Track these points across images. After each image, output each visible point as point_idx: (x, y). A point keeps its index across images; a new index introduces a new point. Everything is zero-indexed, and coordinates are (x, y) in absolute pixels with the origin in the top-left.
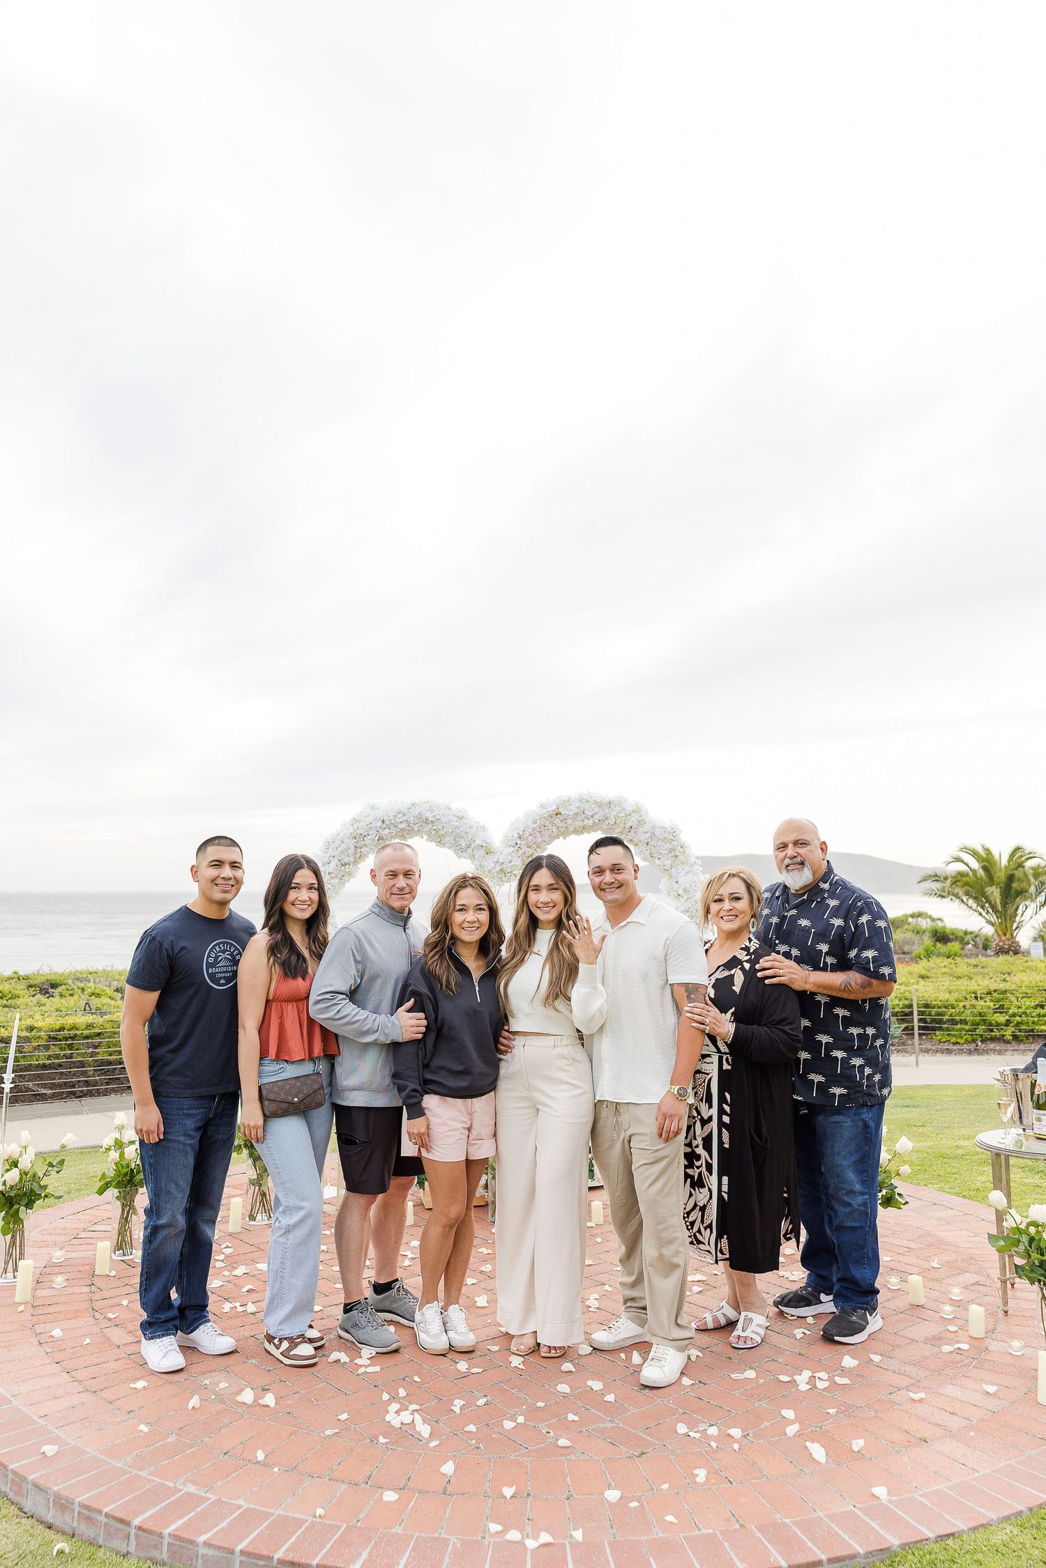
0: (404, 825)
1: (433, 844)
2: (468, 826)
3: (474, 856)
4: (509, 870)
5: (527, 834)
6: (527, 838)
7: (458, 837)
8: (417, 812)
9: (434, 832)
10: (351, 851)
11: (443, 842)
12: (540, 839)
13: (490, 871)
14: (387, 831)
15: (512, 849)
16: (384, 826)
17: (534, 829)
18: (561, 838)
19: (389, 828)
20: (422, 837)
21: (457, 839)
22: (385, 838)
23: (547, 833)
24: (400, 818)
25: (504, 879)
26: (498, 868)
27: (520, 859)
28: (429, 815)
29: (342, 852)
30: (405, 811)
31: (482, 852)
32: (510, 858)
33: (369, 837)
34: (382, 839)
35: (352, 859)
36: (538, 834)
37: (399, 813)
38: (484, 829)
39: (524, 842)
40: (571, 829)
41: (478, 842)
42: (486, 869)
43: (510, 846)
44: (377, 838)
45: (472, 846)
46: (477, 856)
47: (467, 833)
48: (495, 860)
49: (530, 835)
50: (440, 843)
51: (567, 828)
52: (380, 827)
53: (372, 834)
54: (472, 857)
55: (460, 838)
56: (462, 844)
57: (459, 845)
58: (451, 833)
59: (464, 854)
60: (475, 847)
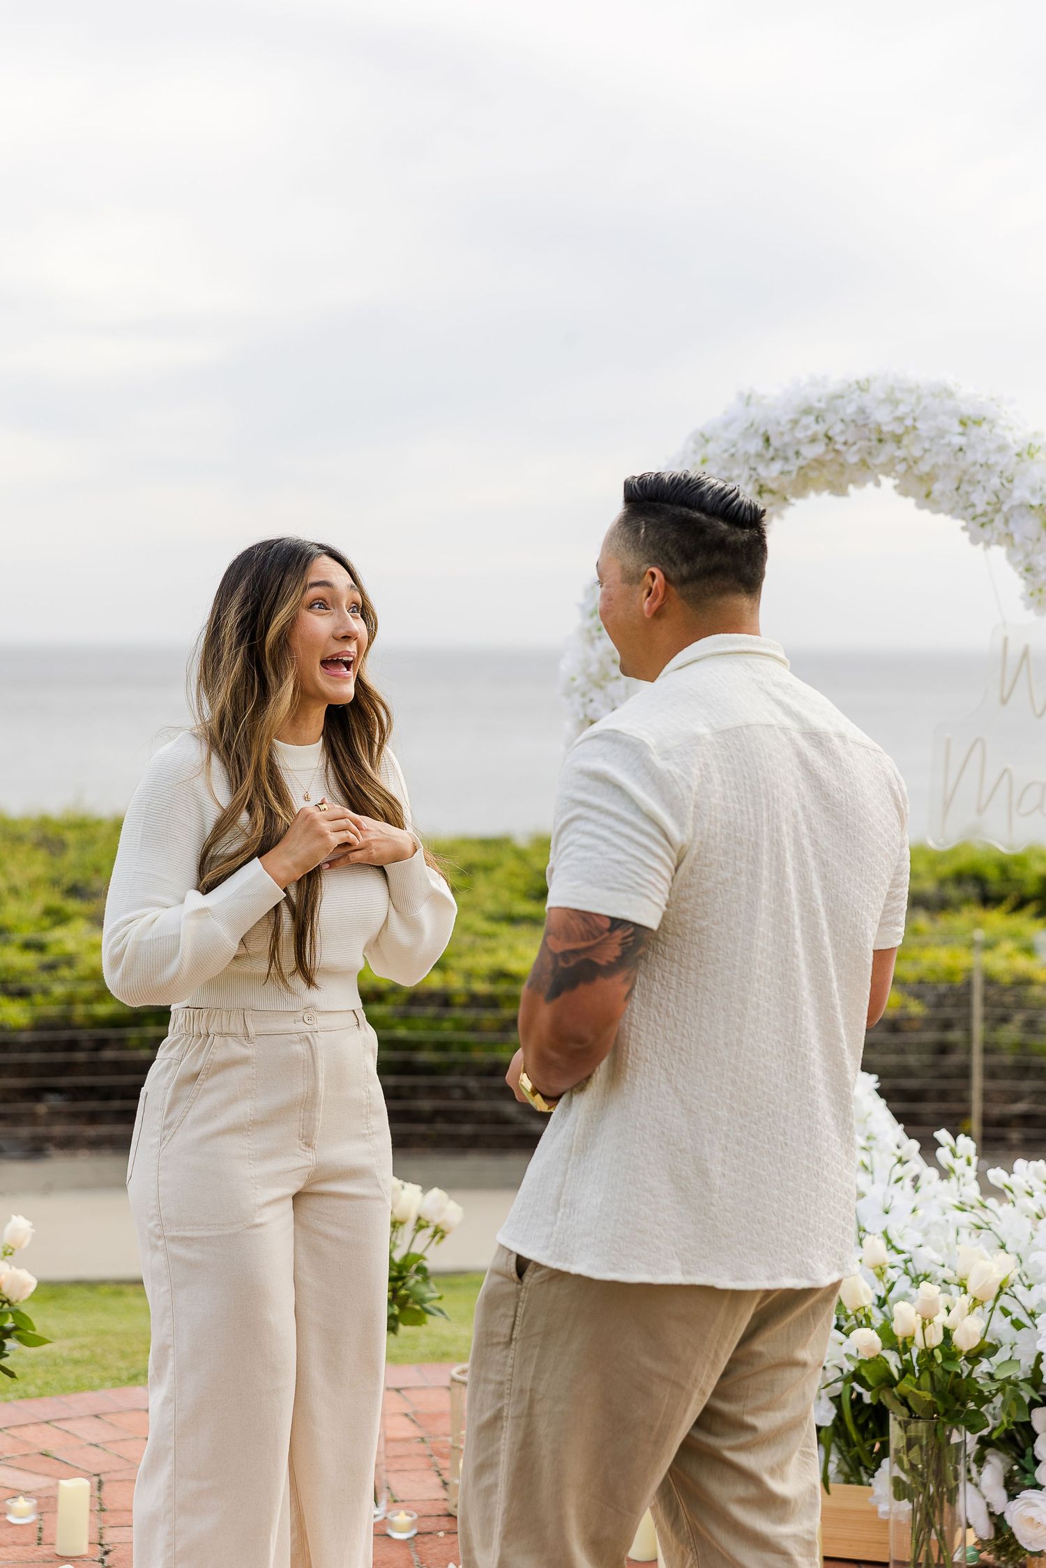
0: (819, 449)
1: (911, 501)
2: (992, 446)
3: (1009, 536)
7: (967, 479)
8: (850, 410)
9: (901, 468)
11: (934, 495)
14: (777, 467)
16: (771, 452)
19: (786, 459)
20: (878, 484)
21: (965, 487)
22: (773, 486)
24: (806, 428)
28: (882, 416)
30: (822, 405)
34: (772, 492)
37: (807, 411)
41: (1020, 496)
45: (1005, 508)
46: (1017, 538)
47: (986, 466)
50: (927, 499)
52: (759, 455)
53: (739, 476)
54: (1007, 538)
55: (974, 482)
56: (980, 500)
57: (973, 505)
58: (947, 466)
59: (987, 533)
60: (1012, 508)
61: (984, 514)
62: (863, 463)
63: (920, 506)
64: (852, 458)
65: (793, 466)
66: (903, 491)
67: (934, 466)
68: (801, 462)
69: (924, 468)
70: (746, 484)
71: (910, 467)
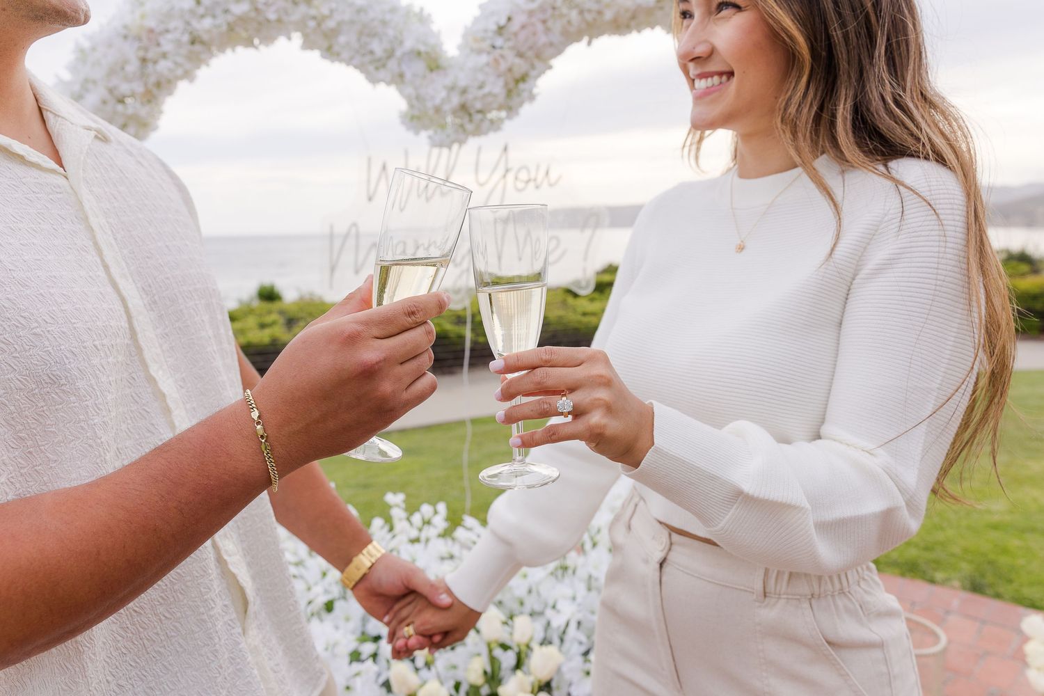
1: (316, 54)
3: (401, 76)
4: (478, 106)
5: (515, 27)
6: (516, 34)
7: (367, 32)
9: (312, 24)
10: (133, 67)
11: (336, 48)
12: (543, 39)
13: (438, 110)
14: (207, 23)
15: (484, 59)
16: (201, 10)
17: (531, 13)
18: (586, 39)
19: (214, 17)
21: (363, 39)
22: (205, 37)
23: (557, 26)
25: (469, 127)
26: (456, 100)
27: (501, 82)
29: (112, 72)
31: (419, 66)
32: (480, 77)
33: (169, 36)
34: (202, 43)
35: (139, 88)
36: (540, 27)
38: (423, 18)
39: (510, 44)
40: (608, 15)
41: (409, 44)
42: (429, 104)
43: (480, 52)
44: (186, 38)
45: (398, 53)
46: (408, 75)
47: (384, 23)
48: (448, 81)
49: (523, 27)
50: (330, 52)
51: (600, 13)
52: (192, 12)
53: (176, 29)
54: (399, 79)
55: (373, 35)
56: (378, 47)
57: (372, 52)
58: (352, 22)
59: (382, 74)
60: (404, 54)
61: (379, 60)
62: (279, 21)
63: (323, 57)
64: (272, 16)
65: (222, 20)
66: (308, 45)
67: (340, 24)
68: (230, 18)
69: (331, 24)
70: (183, 33)
71: (319, 25)
